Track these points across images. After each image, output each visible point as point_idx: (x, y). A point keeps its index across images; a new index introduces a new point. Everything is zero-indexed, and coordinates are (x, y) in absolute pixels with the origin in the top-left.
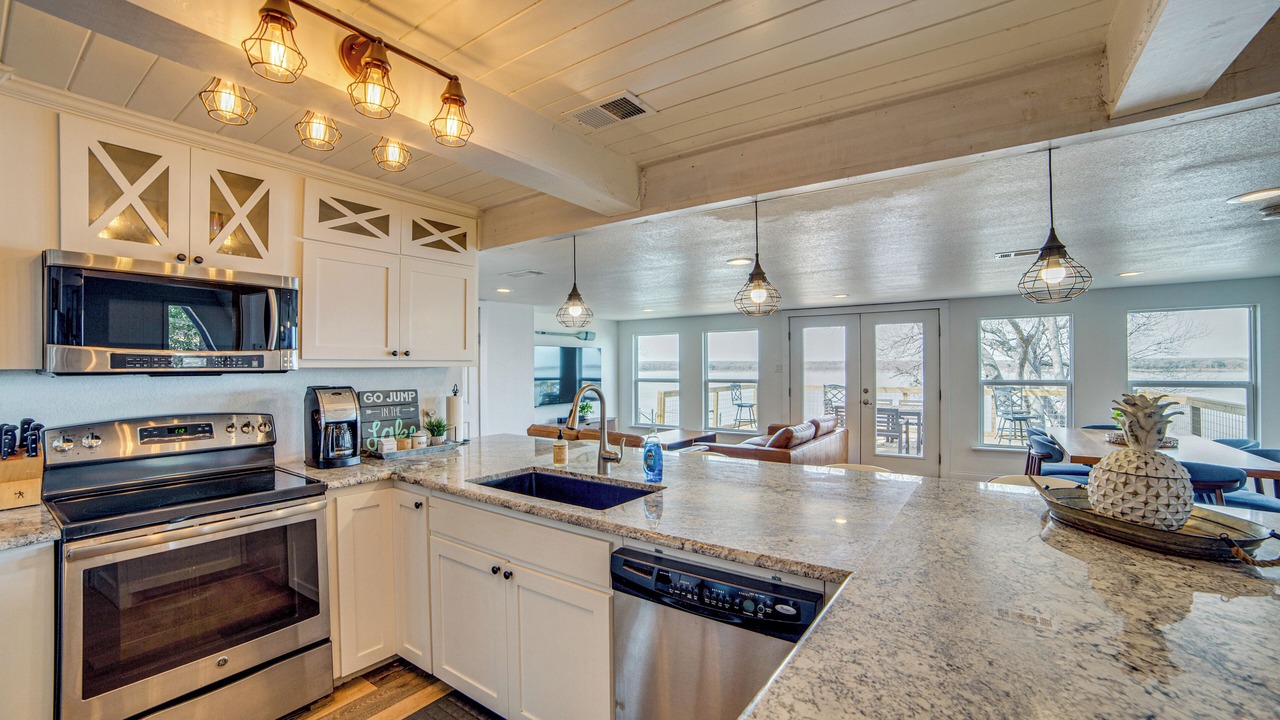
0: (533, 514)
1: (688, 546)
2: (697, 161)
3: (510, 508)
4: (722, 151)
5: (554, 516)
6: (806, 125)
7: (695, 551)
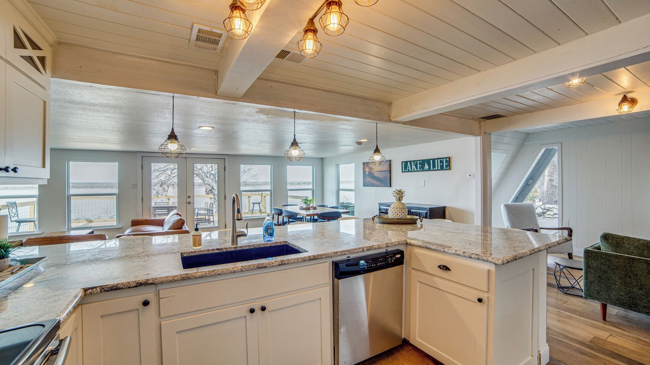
0: (285, 264)
1: (365, 249)
2: (274, 85)
3: (266, 267)
4: (287, 85)
5: (299, 260)
6: (323, 90)
7: (368, 250)
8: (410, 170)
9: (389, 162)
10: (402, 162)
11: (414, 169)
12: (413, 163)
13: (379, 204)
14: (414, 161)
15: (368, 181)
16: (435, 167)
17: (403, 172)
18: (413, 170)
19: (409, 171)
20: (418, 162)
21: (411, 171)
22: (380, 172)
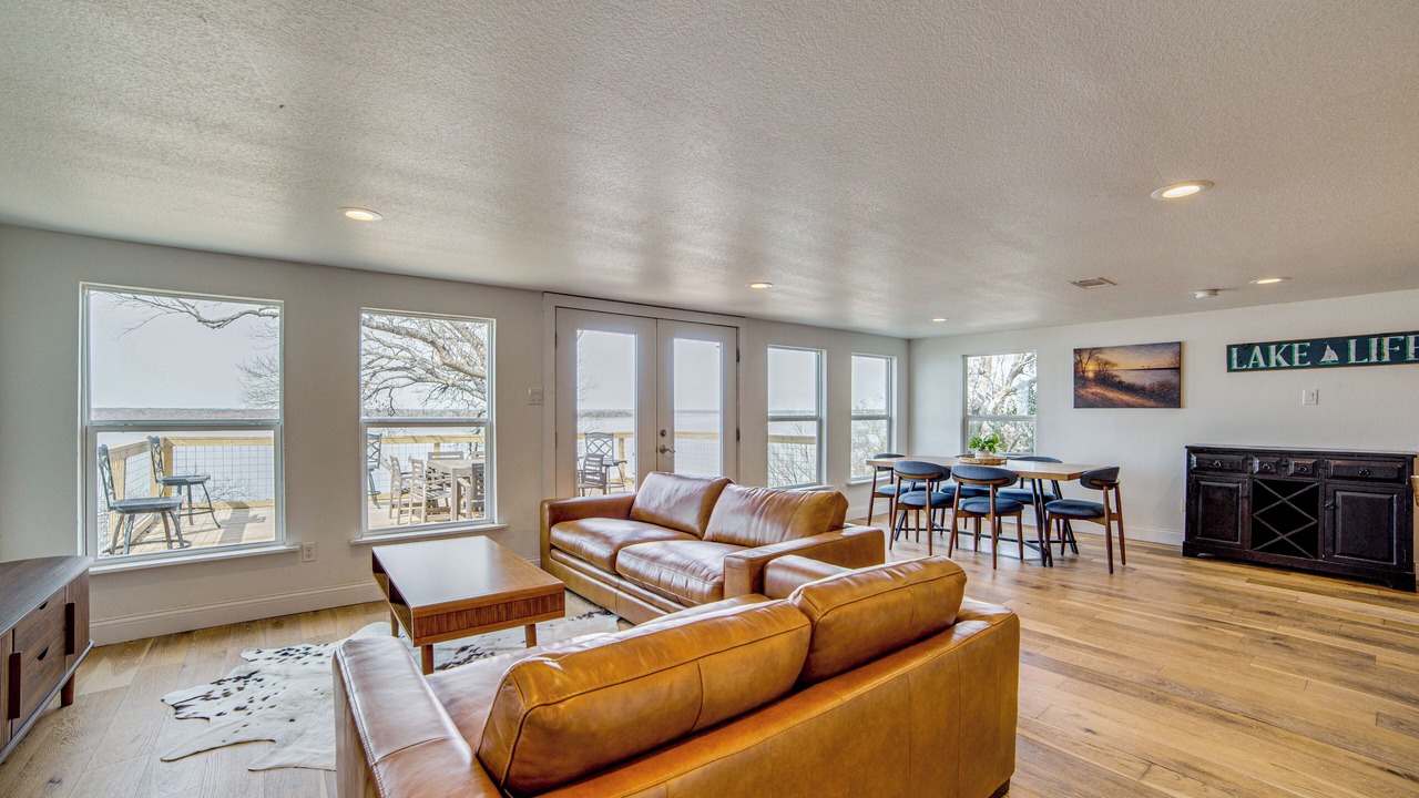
8: (1262, 364)
9: (1177, 348)
10: (1229, 348)
11: (1277, 362)
12: (1273, 348)
13: (1187, 447)
14: (1279, 345)
15: (1093, 394)
16: (1368, 356)
17: (1230, 369)
18: (1273, 364)
19: (1256, 368)
20: (1296, 346)
21: (1267, 368)
22: (1142, 373)
